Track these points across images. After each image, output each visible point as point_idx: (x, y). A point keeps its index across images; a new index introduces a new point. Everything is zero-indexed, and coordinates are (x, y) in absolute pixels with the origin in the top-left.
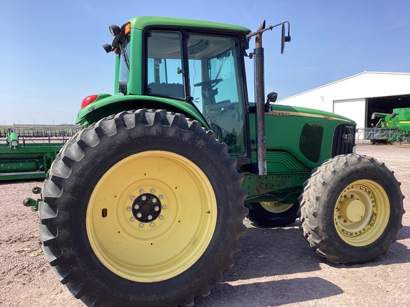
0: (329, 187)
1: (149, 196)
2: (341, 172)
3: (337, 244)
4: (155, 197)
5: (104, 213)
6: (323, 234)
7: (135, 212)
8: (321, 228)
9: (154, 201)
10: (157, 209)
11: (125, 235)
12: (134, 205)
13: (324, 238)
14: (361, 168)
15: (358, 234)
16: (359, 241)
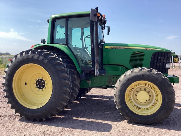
0: (121, 83)
1: (41, 80)
2: (129, 76)
3: (127, 111)
4: (43, 80)
5: (26, 84)
6: (119, 105)
7: (37, 85)
8: (118, 102)
9: (43, 81)
10: (44, 85)
11: (32, 92)
12: (36, 82)
13: (120, 107)
14: (141, 75)
15: (146, 109)
16: (144, 113)
